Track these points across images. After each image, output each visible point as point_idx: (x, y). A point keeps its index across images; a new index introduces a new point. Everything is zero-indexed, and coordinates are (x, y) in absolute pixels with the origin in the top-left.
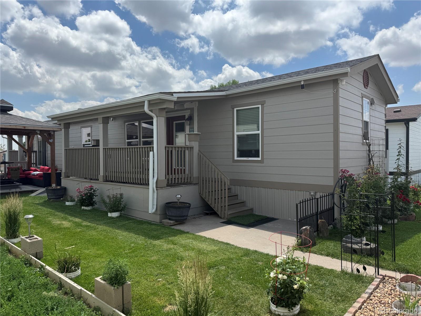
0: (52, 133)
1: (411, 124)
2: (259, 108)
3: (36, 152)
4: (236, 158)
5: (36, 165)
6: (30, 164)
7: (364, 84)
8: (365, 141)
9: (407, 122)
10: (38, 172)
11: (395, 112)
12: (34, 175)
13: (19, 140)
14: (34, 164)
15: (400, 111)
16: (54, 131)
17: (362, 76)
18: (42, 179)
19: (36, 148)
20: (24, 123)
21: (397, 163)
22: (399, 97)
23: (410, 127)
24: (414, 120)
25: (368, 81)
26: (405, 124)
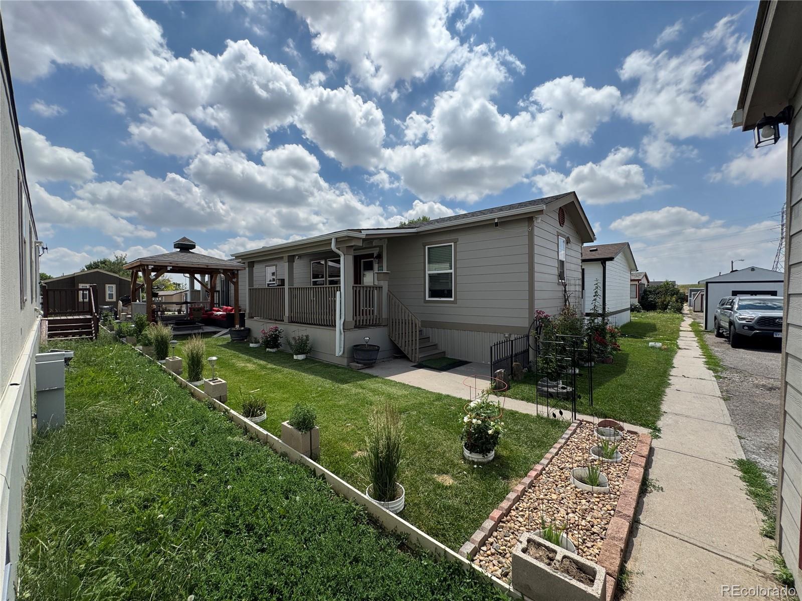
0: (236, 272)
1: (607, 263)
2: (451, 245)
3: (219, 291)
4: (427, 299)
5: (219, 306)
6: (212, 304)
7: (560, 222)
8: (560, 281)
9: (603, 261)
10: (221, 313)
11: (591, 251)
12: (217, 315)
13: (201, 278)
14: (216, 304)
15: (596, 250)
16: (238, 270)
17: (558, 214)
18: (225, 319)
19: (218, 288)
20: (207, 261)
21: (593, 304)
22: (595, 236)
23: (607, 266)
24: (611, 259)
25: (564, 219)
26: (602, 263)
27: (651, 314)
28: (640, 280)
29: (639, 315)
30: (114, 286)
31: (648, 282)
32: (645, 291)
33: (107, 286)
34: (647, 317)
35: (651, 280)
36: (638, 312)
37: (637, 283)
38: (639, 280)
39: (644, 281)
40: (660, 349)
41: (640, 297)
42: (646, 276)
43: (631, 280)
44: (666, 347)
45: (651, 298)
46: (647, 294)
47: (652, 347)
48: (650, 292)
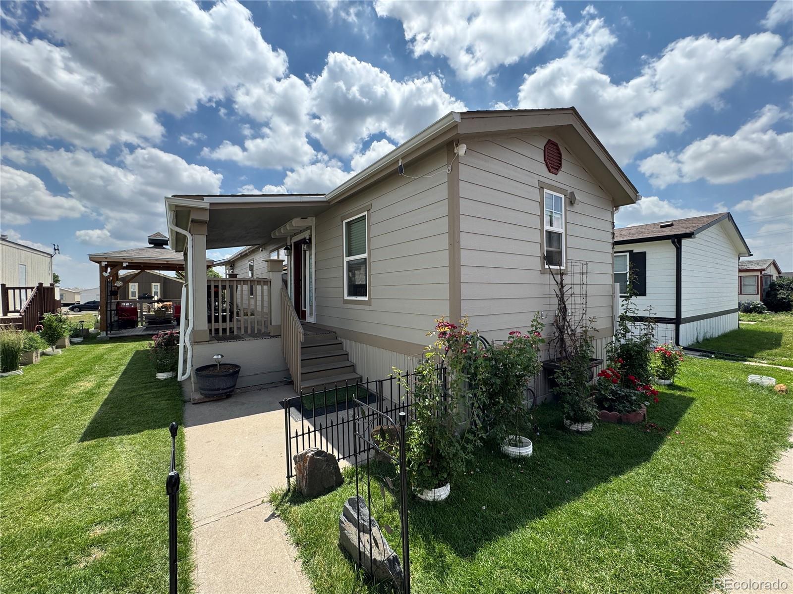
1: (685, 242)
4: (346, 298)
7: (547, 165)
8: (547, 267)
9: (677, 240)
11: (662, 227)
15: (672, 225)
17: (543, 151)
21: (624, 307)
22: (638, 193)
23: (683, 247)
24: (690, 235)
25: (561, 161)
26: (673, 242)
27: (781, 317)
28: (764, 270)
29: (760, 317)
30: (159, 285)
31: (779, 273)
32: (773, 285)
33: (153, 284)
34: (772, 322)
35: (783, 271)
36: (760, 313)
37: (758, 274)
38: (761, 271)
39: (772, 271)
40: (771, 390)
41: (764, 294)
42: (774, 264)
43: (740, 271)
44: (783, 387)
45: (782, 294)
46: (776, 289)
47: (753, 385)
48: (781, 286)
